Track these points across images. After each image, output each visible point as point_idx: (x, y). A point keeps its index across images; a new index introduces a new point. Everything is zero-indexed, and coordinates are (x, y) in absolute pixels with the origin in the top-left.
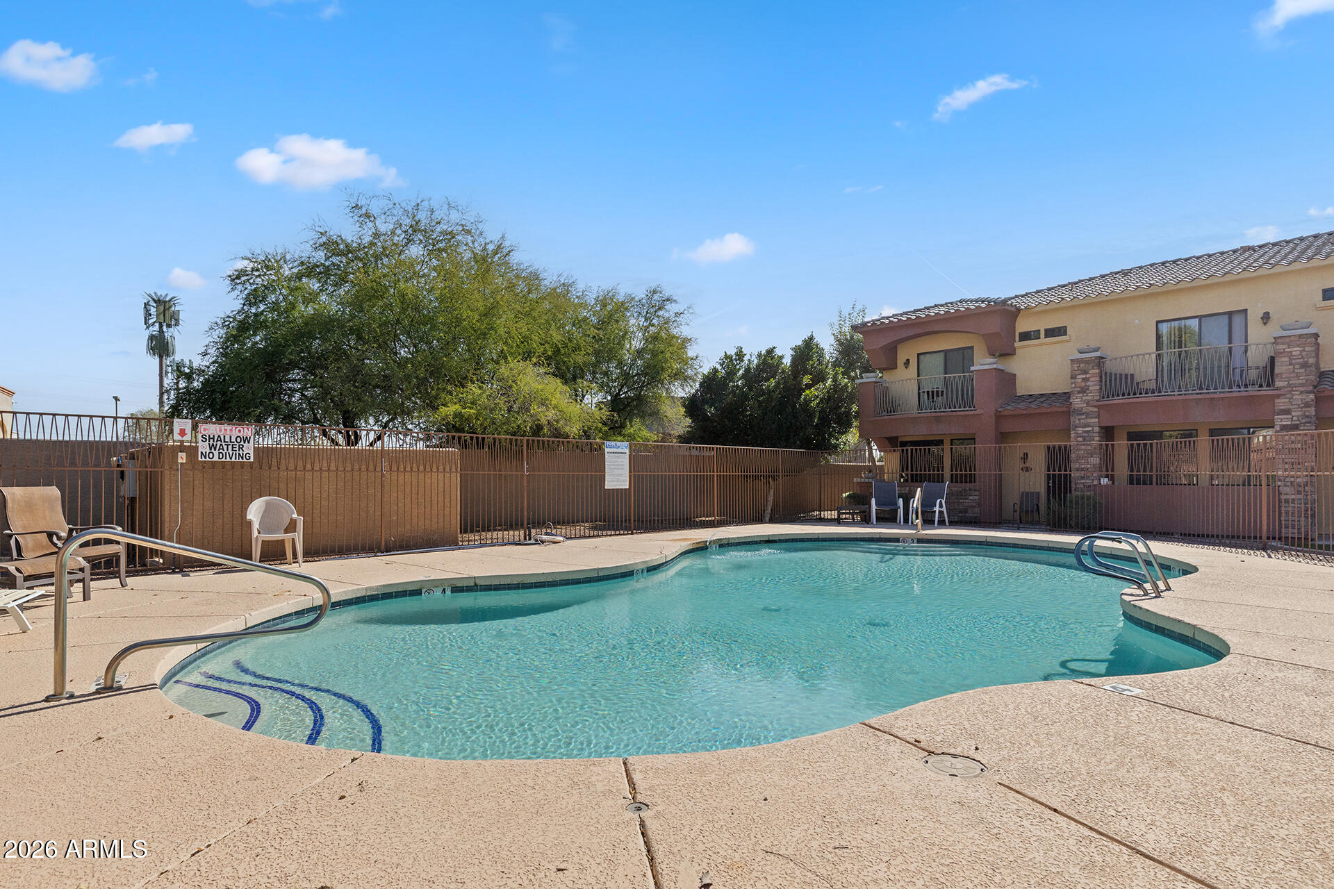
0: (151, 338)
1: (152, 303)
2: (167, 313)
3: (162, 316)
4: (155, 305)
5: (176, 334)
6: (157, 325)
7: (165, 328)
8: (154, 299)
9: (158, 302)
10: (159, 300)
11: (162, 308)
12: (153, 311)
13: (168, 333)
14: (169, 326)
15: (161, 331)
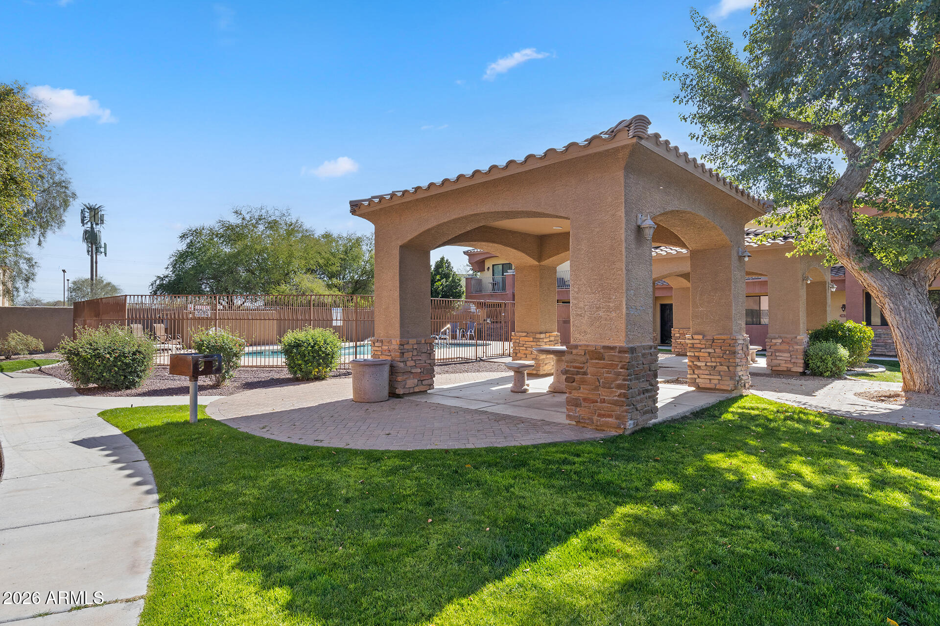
0: (86, 232)
1: (87, 210)
2: (96, 216)
3: (93, 218)
4: (88, 211)
5: (102, 229)
6: (89, 223)
7: (94, 225)
8: (88, 208)
9: (90, 209)
10: (91, 208)
11: (93, 213)
12: (87, 215)
13: (97, 228)
14: (97, 224)
15: (92, 227)
